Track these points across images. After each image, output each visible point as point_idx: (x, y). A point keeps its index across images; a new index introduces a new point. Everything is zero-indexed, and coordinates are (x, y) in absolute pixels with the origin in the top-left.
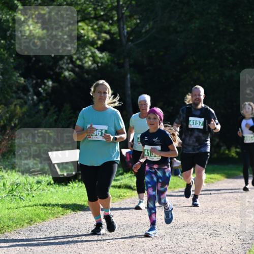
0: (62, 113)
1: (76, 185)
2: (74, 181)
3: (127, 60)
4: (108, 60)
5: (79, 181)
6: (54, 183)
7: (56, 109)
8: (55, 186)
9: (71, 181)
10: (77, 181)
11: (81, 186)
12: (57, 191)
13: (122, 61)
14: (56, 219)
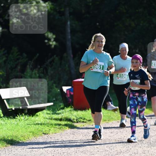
0: (11, 55)
1: (22, 118)
2: (21, 114)
3: (68, 9)
4: (51, 9)
5: (25, 114)
6: (4, 117)
7: (6, 51)
8: (4, 119)
9: (19, 115)
10: (24, 114)
11: (27, 119)
12: (6, 123)
13: (63, 10)
14: (5, 147)
